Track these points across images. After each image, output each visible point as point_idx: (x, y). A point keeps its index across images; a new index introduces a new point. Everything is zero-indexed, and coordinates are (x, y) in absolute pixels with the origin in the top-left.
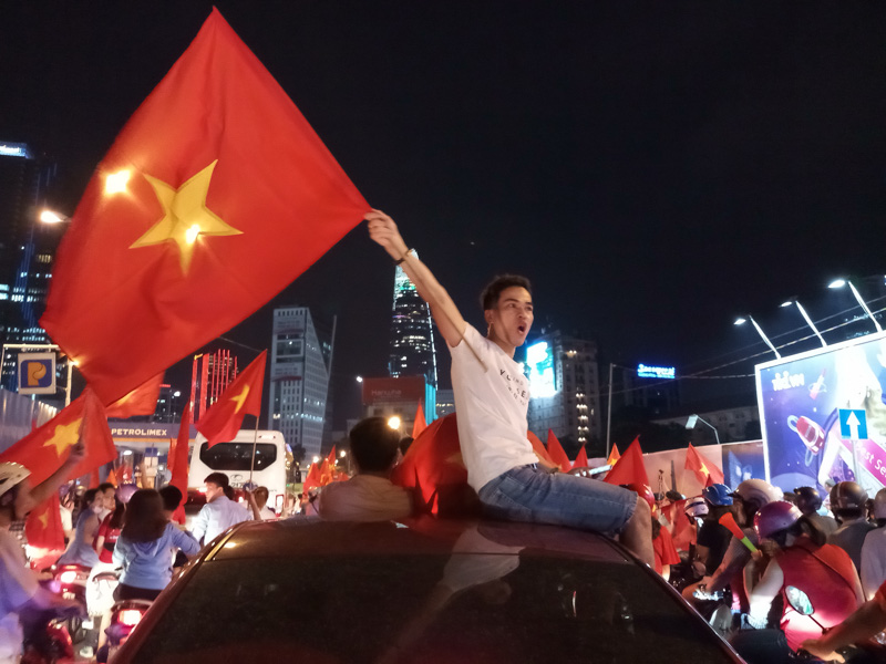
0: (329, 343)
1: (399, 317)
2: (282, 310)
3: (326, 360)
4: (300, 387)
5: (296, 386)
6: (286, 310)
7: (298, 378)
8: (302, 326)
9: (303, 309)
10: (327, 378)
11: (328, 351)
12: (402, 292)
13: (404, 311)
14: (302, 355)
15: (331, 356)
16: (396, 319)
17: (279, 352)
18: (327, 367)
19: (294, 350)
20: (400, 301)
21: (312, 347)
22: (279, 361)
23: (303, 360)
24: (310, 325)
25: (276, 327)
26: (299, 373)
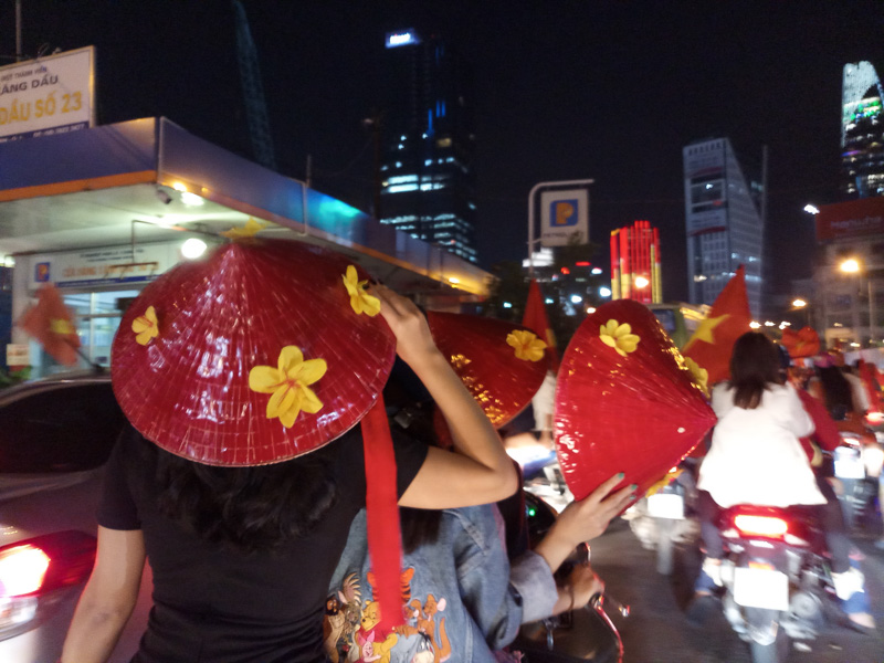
0: (759, 181)
1: (851, 153)
2: (693, 147)
3: (758, 204)
4: (725, 240)
5: (720, 238)
6: (698, 146)
7: (722, 229)
8: (720, 163)
9: (720, 141)
10: (760, 227)
11: (756, 190)
12: (853, 122)
13: (858, 146)
14: (723, 200)
15: (763, 199)
16: (849, 157)
17: (696, 199)
18: (759, 211)
19: (714, 194)
20: (852, 133)
21: (736, 187)
22: (696, 210)
23: (726, 205)
24: (732, 160)
25: (688, 169)
26: (723, 222)
